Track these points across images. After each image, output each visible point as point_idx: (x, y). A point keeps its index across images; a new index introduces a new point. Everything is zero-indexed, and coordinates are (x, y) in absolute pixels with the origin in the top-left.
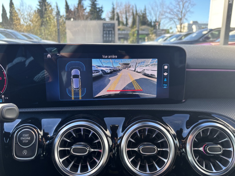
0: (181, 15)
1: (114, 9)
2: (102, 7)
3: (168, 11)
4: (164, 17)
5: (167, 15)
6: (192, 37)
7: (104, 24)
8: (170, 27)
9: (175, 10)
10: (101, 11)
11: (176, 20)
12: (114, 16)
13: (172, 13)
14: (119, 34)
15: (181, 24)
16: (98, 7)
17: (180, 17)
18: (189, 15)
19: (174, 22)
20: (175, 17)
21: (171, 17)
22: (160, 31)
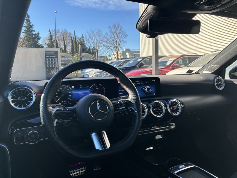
0: (117, 45)
1: (51, 36)
2: (38, 34)
3: (105, 40)
4: (102, 45)
5: (104, 43)
6: (129, 64)
7: (45, 51)
8: (108, 54)
9: (111, 40)
10: (37, 37)
11: (112, 48)
12: (52, 42)
14: (62, 61)
15: (118, 52)
16: (34, 33)
17: (116, 46)
18: (123, 44)
19: (111, 50)
20: (112, 46)
21: (108, 45)
22: (100, 58)
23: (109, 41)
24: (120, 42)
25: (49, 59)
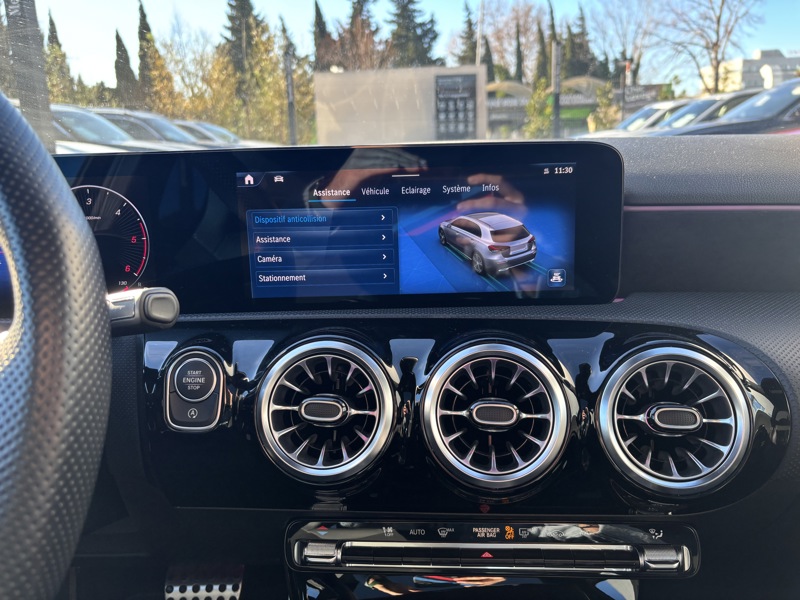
0: (717, 33)
1: (470, 24)
2: (432, 21)
3: (670, 18)
4: (655, 39)
5: (663, 32)
6: (753, 108)
7: (438, 78)
8: (671, 76)
9: (694, 15)
10: (430, 33)
11: (697, 50)
12: (473, 47)
13: (682, 25)
14: (491, 111)
15: (718, 63)
16: (419, 20)
17: (714, 39)
18: (746, 28)
19: (690, 58)
20: (696, 40)
21: (678, 40)
22: (640, 93)
23: (685, 21)
24: (732, 23)
25: (447, 105)
